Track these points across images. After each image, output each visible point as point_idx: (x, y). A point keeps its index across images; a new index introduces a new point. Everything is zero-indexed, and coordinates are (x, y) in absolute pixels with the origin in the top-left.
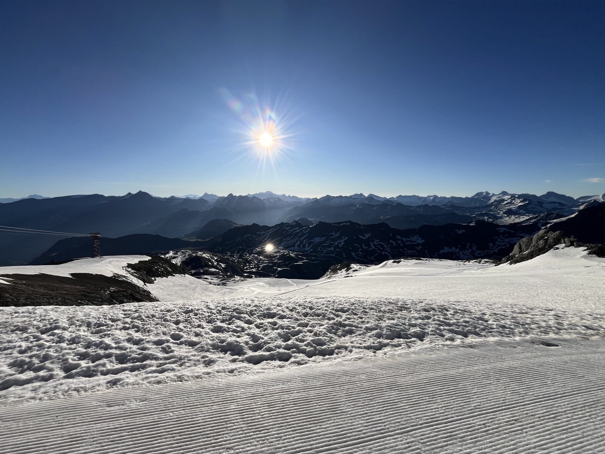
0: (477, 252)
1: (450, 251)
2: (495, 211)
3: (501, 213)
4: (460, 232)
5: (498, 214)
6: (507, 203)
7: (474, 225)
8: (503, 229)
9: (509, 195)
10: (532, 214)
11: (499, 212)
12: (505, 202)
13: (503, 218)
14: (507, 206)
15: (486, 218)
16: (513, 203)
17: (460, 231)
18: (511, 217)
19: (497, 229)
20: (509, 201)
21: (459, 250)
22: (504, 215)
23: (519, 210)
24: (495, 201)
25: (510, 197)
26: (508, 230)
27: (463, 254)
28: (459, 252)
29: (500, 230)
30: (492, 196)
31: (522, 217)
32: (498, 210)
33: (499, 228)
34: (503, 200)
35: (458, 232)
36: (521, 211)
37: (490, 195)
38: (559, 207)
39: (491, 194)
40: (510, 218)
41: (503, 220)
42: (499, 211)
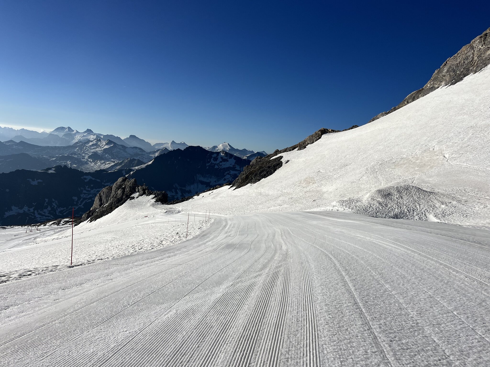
0: (59, 210)
1: (21, 211)
2: (80, 154)
3: (86, 157)
4: (35, 183)
5: (82, 159)
6: (93, 145)
7: (54, 172)
8: (89, 177)
9: (94, 135)
10: (117, 160)
11: (85, 156)
12: (91, 144)
13: (88, 164)
14: (92, 148)
15: (69, 162)
16: (99, 146)
17: (34, 181)
18: (97, 162)
19: (82, 177)
20: (94, 142)
21: (34, 210)
22: (89, 160)
23: (104, 154)
24: (80, 141)
25: (95, 137)
26: (94, 179)
27: (39, 214)
28: (34, 213)
29: (86, 179)
30: (75, 134)
31: (107, 163)
32: (83, 153)
33: (85, 177)
34: (89, 141)
35: (31, 183)
36: (107, 155)
37: (74, 133)
38: (140, 153)
39: (75, 131)
40: (96, 164)
41: (87, 166)
42: (83, 155)
